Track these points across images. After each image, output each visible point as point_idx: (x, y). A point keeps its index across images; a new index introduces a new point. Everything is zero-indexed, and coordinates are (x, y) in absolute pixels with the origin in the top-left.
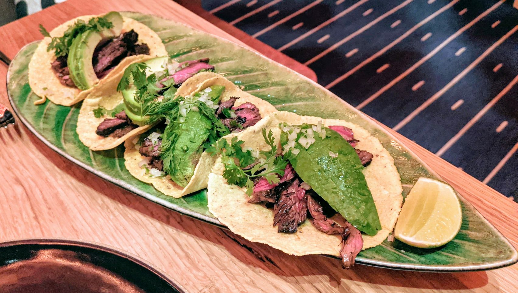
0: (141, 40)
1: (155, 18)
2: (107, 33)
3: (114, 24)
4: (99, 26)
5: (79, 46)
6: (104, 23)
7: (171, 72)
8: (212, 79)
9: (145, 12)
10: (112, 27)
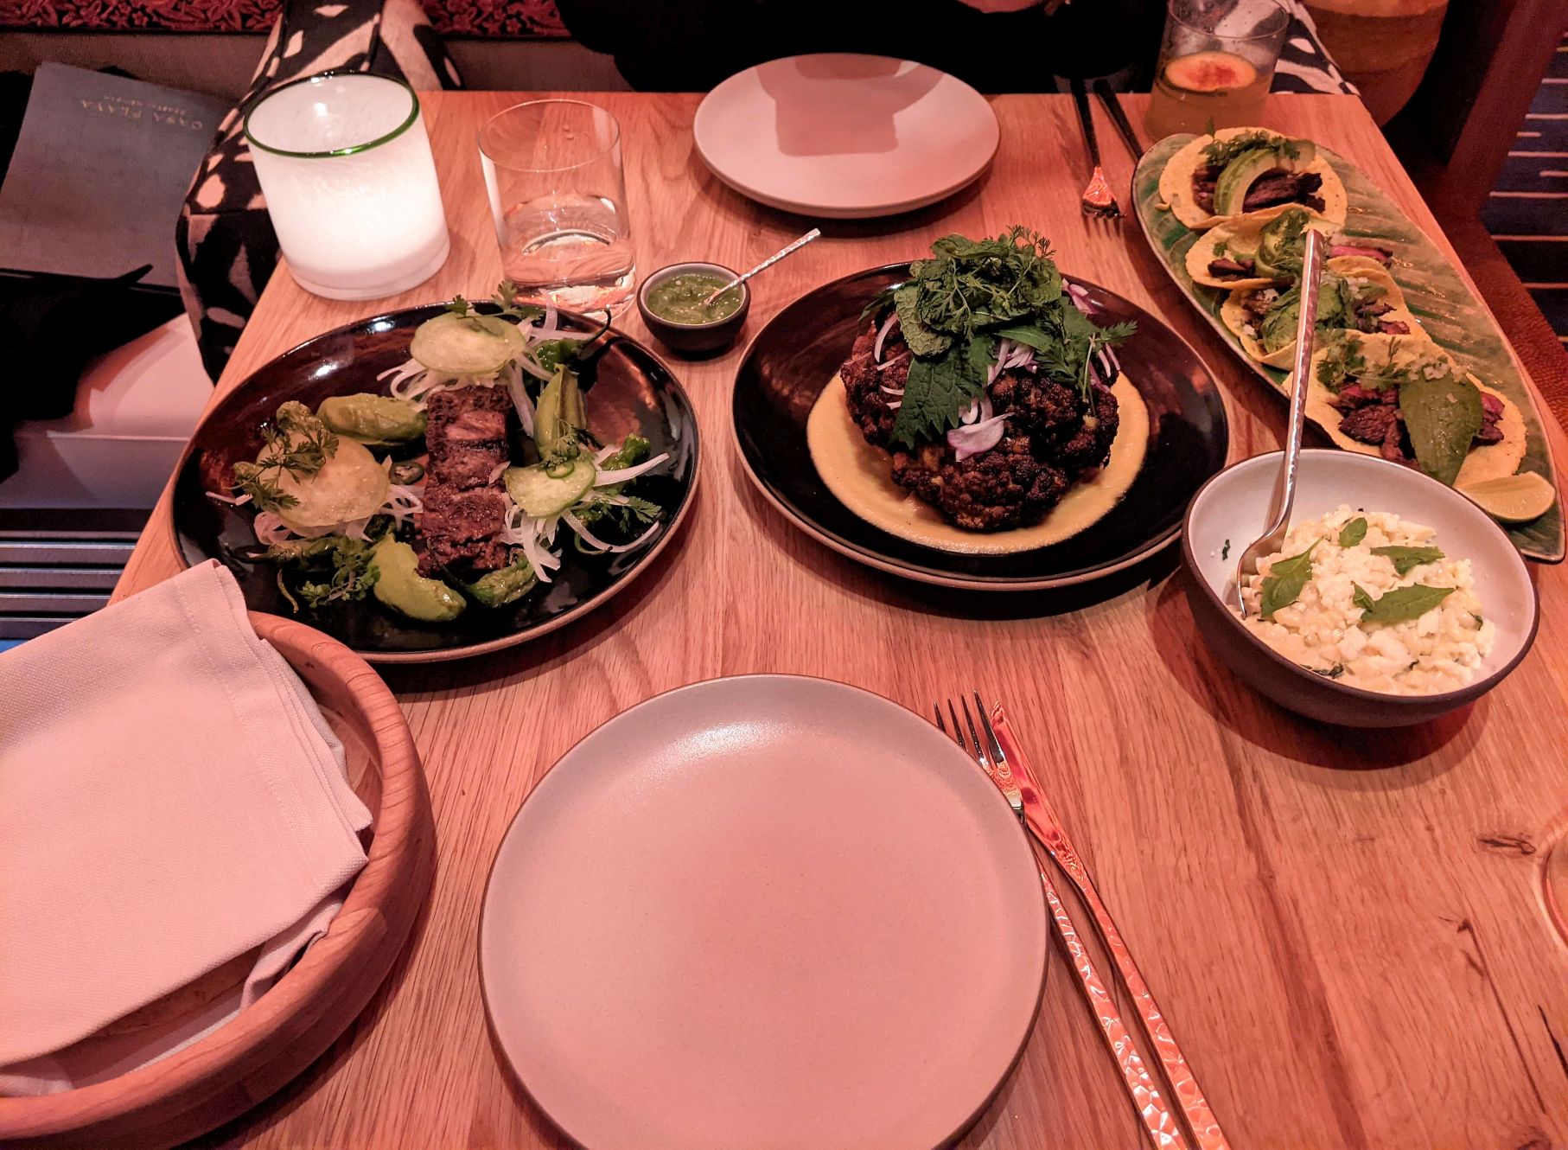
0: (1322, 192)
1: (1358, 173)
2: (1285, 164)
3: (1300, 156)
4: (1282, 151)
5: (1246, 162)
6: (1291, 150)
7: (1333, 242)
8: (1378, 272)
9: (1350, 159)
10: (1297, 158)
